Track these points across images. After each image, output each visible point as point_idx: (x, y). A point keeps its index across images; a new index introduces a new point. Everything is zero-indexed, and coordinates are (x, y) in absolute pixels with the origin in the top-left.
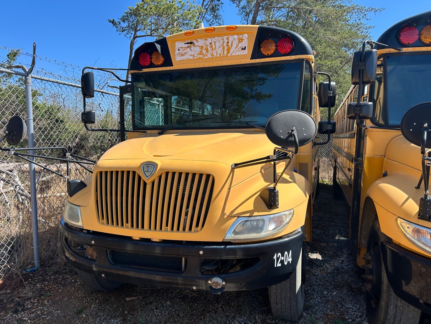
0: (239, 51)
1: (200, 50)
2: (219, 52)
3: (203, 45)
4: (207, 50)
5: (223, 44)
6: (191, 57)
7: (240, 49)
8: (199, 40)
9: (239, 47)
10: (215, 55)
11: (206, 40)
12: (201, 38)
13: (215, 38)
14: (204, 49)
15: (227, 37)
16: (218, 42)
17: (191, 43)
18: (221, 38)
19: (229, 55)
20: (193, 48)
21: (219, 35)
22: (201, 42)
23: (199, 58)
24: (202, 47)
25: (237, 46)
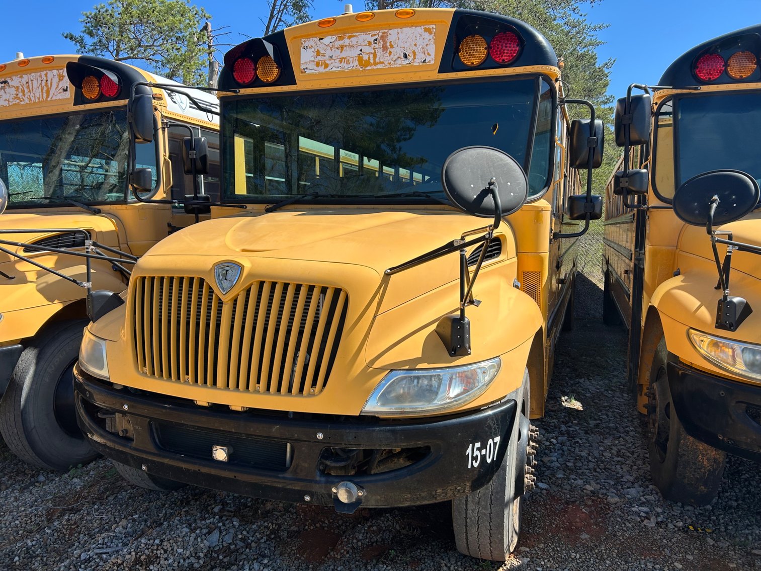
0: (60, 93)
1: (16, 92)
2: (37, 95)
3: (19, 85)
4: (23, 91)
5: (41, 84)
6: (6, 104)
7: (61, 91)
8: (14, 78)
9: (60, 87)
10: (33, 99)
11: (21, 77)
12: (15, 73)
13: (32, 74)
14: (20, 90)
15: (45, 72)
16: (35, 80)
17: (5, 82)
18: (38, 74)
19: (49, 99)
20: (7, 90)
21: (37, 70)
22: (15, 81)
23: (15, 104)
24: (18, 87)
25: (58, 86)
